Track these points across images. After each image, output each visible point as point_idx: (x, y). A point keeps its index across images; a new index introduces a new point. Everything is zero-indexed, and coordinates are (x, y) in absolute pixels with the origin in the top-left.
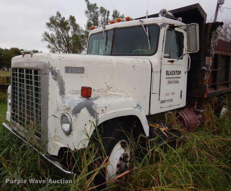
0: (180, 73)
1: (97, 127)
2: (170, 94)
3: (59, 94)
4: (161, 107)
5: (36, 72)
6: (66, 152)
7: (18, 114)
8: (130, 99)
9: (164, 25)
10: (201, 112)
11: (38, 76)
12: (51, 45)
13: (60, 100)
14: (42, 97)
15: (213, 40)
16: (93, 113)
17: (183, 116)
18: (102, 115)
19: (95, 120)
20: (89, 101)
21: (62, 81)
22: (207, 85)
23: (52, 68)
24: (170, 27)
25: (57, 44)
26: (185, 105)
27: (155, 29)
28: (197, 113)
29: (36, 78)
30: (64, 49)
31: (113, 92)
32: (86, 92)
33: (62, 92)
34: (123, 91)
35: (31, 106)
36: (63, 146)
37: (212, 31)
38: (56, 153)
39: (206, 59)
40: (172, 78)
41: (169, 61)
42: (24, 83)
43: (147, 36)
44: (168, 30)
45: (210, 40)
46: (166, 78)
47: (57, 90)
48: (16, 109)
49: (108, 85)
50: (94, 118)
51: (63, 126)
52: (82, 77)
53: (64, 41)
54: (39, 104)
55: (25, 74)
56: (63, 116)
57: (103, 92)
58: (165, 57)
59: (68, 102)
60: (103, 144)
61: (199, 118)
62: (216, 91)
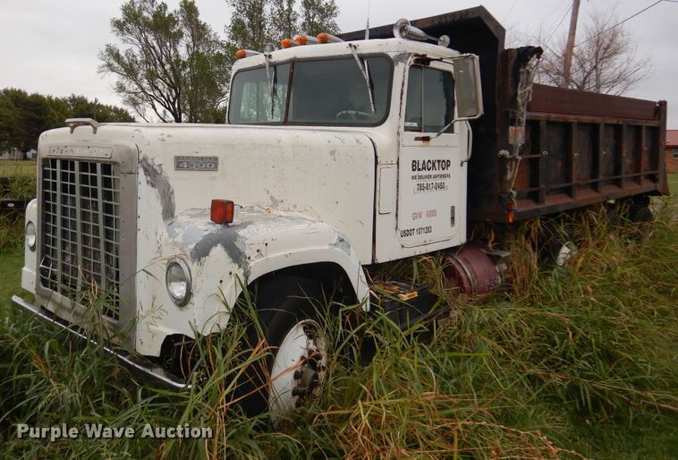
0: (448, 166)
1: (247, 286)
2: (424, 215)
3: (161, 216)
4: (403, 246)
5: (107, 168)
6: (179, 344)
7: (58, 271)
8: (325, 226)
9: (402, 57)
10: (502, 256)
11: (112, 177)
12: (127, 83)
13: (165, 230)
14: (121, 225)
15: (521, 86)
16: (237, 256)
17: (457, 267)
18: (257, 261)
19: (242, 271)
20: (228, 230)
21: (169, 189)
22: (514, 193)
23: (145, 159)
24: (416, 61)
25: (146, 81)
26: (464, 240)
27: (382, 65)
28: (495, 260)
29: (107, 183)
30: (165, 94)
31: (285, 211)
32: (222, 212)
33: (169, 213)
34: (308, 208)
35: (92, 248)
36: (171, 332)
37: (519, 68)
38: (155, 351)
39: (510, 131)
40: (429, 177)
41: (417, 139)
42: (74, 194)
43: (365, 81)
44: (412, 67)
45: (516, 88)
46: (413, 178)
47: (158, 207)
48: (51, 258)
49: (273, 195)
50: (240, 267)
51: (170, 288)
52: (213, 178)
53: (165, 71)
54: (114, 242)
55: (77, 172)
56: (172, 264)
57: (261, 212)
58: (407, 129)
59: (181, 235)
60: (261, 324)
61: (498, 270)
62: (539, 207)
